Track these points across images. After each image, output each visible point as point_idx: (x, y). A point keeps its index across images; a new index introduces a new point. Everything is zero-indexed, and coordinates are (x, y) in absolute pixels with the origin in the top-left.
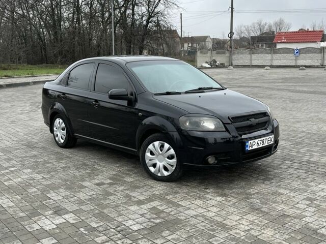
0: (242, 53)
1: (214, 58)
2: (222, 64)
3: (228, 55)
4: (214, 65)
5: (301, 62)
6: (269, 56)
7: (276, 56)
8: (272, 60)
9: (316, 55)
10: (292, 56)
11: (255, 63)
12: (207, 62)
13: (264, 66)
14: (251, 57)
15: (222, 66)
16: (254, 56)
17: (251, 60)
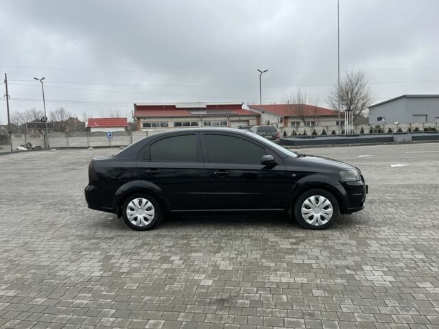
0: (58, 137)
1: (28, 142)
2: (39, 147)
3: (42, 138)
4: (29, 148)
5: (114, 143)
6: (85, 139)
7: (92, 139)
8: (88, 142)
9: (126, 137)
10: (106, 138)
11: (72, 145)
12: (22, 146)
13: (87, 148)
14: (67, 140)
15: (38, 148)
16: (70, 139)
17: (68, 143)
